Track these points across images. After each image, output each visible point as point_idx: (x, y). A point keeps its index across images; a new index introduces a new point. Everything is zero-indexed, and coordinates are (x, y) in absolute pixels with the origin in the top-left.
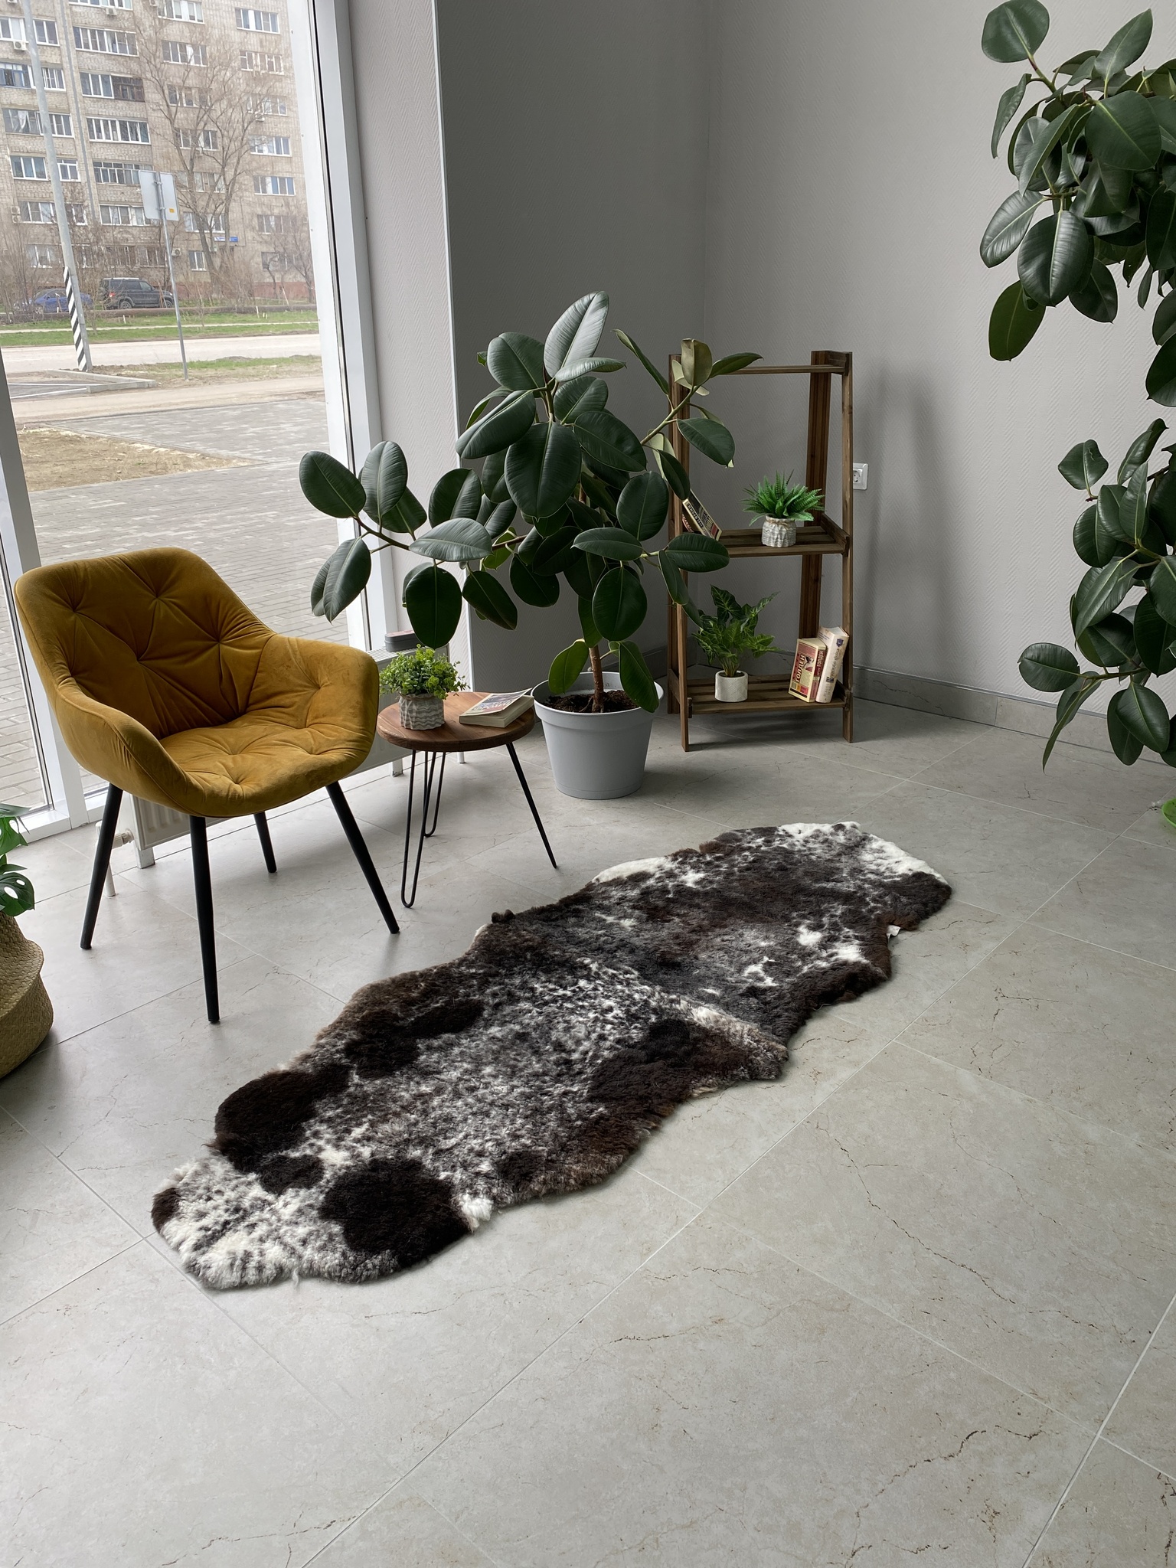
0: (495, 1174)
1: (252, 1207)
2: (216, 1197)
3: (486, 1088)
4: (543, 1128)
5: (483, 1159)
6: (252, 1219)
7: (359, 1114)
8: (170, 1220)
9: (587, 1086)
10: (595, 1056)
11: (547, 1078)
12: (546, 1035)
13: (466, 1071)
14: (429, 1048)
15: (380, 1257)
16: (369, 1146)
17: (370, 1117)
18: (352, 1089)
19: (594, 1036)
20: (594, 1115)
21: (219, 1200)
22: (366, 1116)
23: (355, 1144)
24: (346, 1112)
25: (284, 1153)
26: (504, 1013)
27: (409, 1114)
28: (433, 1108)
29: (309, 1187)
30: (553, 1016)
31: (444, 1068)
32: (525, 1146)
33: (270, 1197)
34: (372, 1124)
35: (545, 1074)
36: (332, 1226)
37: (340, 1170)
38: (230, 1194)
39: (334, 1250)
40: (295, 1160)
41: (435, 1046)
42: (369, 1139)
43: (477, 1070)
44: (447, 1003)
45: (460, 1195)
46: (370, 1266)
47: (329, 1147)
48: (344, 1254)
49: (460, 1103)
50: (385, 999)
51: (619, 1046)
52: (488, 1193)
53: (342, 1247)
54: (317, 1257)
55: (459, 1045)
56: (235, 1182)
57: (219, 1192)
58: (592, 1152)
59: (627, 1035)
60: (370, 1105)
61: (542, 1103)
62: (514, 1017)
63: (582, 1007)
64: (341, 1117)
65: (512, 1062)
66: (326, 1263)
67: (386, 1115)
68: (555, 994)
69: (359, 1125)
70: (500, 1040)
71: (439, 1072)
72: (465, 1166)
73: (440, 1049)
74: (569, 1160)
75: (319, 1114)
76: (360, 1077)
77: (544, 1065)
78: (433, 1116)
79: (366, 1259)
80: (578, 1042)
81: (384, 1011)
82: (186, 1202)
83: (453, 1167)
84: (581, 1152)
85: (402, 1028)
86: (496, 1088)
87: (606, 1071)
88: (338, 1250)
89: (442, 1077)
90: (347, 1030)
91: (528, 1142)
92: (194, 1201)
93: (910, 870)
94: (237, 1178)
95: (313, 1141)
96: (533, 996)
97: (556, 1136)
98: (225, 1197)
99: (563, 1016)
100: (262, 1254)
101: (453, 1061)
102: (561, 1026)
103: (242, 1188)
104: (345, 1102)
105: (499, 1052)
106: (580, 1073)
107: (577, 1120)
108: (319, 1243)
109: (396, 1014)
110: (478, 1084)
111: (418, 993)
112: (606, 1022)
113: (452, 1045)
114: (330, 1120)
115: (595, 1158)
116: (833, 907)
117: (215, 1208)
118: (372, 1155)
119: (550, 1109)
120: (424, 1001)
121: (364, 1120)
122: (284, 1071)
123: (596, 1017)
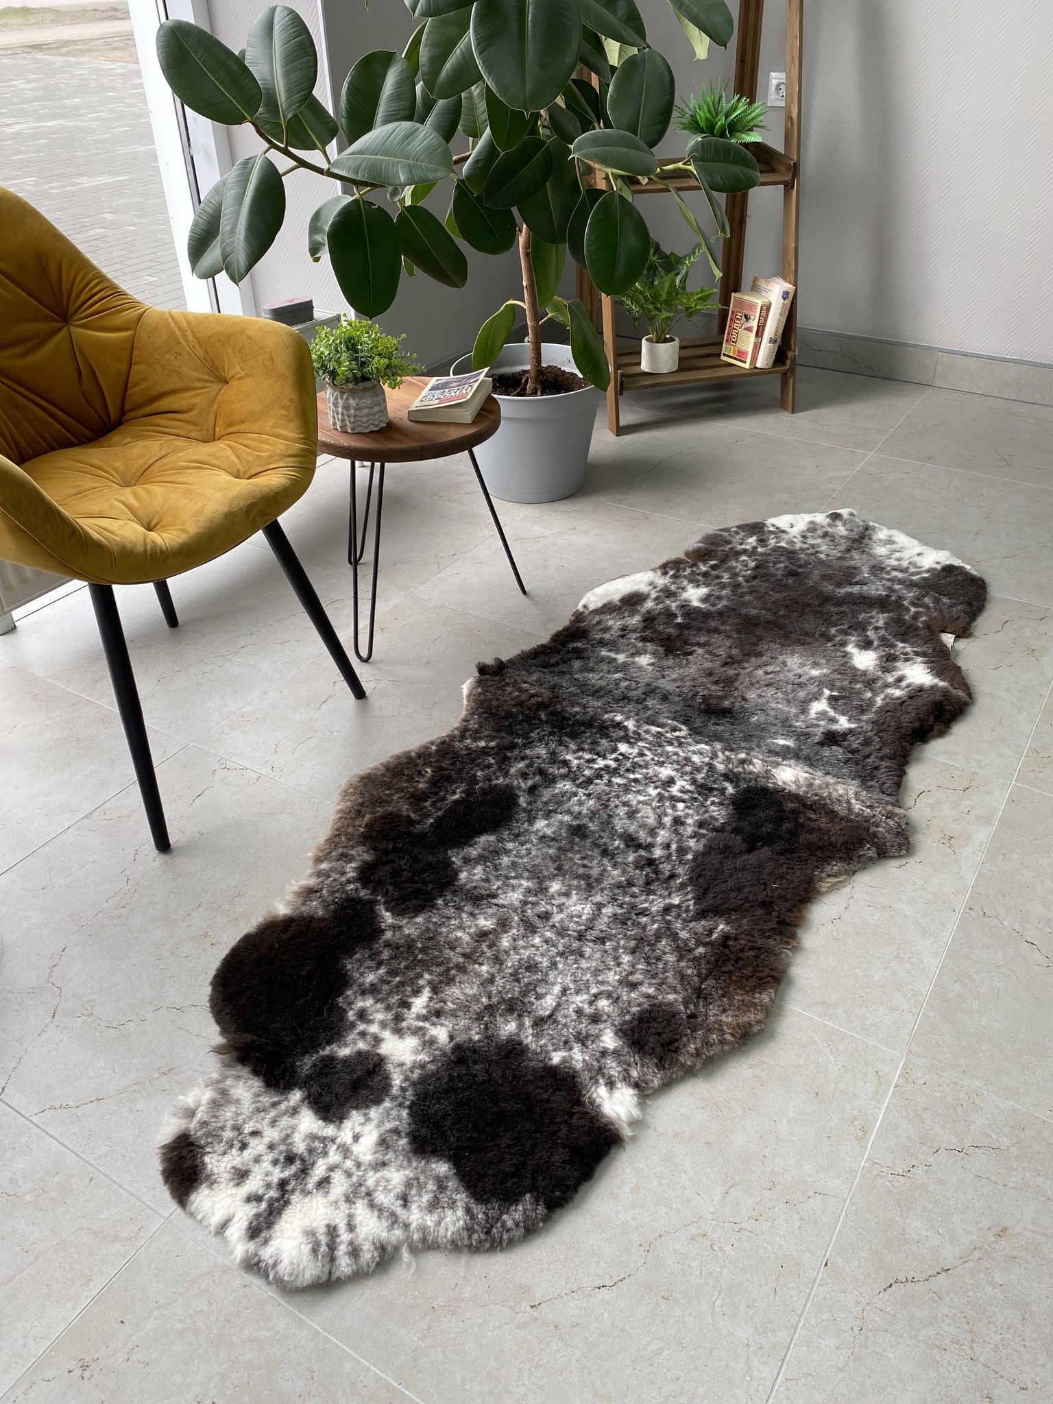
0: (626, 1049)
1: (311, 1151)
2: (253, 1142)
3: (561, 911)
4: (660, 966)
5: (602, 1026)
6: (319, 1170)
7: (411, 974)
8: (197, 1188)
9: (690, 896)
10: (682, 851)
11: (636, 890)
12: (607, 824)
13: (529, 891)
14: (467, 861)
15: (520, 1208)
16: (442, 1025)
17: (427, 976)
18: (388, 935)
19: (667, 820)
20: (715, 936)
21: (257, 1146)
22: (420, 976)
23: (421, 1024)
24: (392, 973)
25: (327, 1051)
26: (545, 799)
27: (476, 966)
28: (506, 952)
29: (378, 1101)
30: (606, 798)
31: (498, 888)
32: (648, 996)
33: (330, 1130)
34: (435, 990)
35: (630, 884)
36: (434, 1166)
37: (412, 1072)
38: (271, 1135)
39: (452, 1205)
40: (346, 1061)
41: (473, 856)
42: (439, 1014)
43: (542, 890)
44: (469, 792)
45: (593, 1089)
46: (510, 1224)
47: (387, 1034)
48: (468, 1211)
49: (537, 940)
50: (386, 795)
51: (703, 831)
52: (626, 1078)
53: (462, 1198)
54: (430, 1220)
55: (507, 852)
56: (273, 1113)
57: (255, 1133)
58: (737, 994)
59: (707, 815)
60: (420, 957)
61: (644, 928)
62: (560, 803)
63: (636, 781)
64: (388, 982)
65: (581, 871)
66: (447, 1229)
67: (448, 970)
68: (596, 766)
69: (417, 992)
70: (553, 839)
71: (494, 896)
72: (583, 1039)
73: (482, 859)
74: (713, 1010)
75: (355, 981)
76: (393, 914)
77: (624, 872)
78: (510, 964)
79: (501, 1214)
80: (652, 832)
81: (391, 814)
82: (216, 1157)
83: (566, 1043)
84: (723, 996)
85: (423, 835)
86: (573, 908)
87: (704, 869)
88: (459, 1204)
89: (501, 902)
90: (353, 847)
91: (651, 991)
92: (225, 1153)
93: (937, 563)
94: (274, 1105)
95: (361, 1027)
96: (570, 771)
97: (682, 977)
98: (266, 1140)
99: (618, 796)
100: (351, 1227)
101: (508, 878)
102: (622, 811)
103: (285, 1122)
104: (386, 955)
105: (559, 857)
106: (673, 876)
107: (697, 946)
108: (426, 1198)
109: (409, 817)
110: (549, 907)
111: (426, 783)
112: (673, 798)
113: (497, 852)
114: (373, 990)
115: (743, 1001)
116: (872, 617)
117: (257, 1160)
118: (451, 1038)
119: (658, 936)
120: (437, 794)
121: (421, 982)
122: (285, 915)
123: (659, 794)
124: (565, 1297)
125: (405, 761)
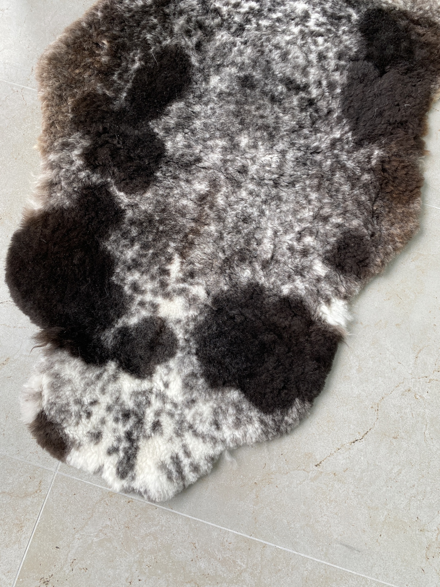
0: (334, 273)
1: (139, 405)
2: (94, 409)
3: (254, 162)
4: (340, 197)
5: (311, 258)
6: (150, 417)
7: (160, 245)
8: (69, 452)
9: (347, 128)
10: (331, 86)
11: (306, 131)
12: (268, 70)
13: (225, 149)
14: (167, 130)
15: (294, 410)
16: (198, 284)
17: (172, 244)
18: (129, 214)
19: (313, 57)
20: (374, 162)
21: (98, 412)
22: (166, 246)
23: (182, 285)
24: (145, 246)
25: (120, 324)
26: (211, 54)
27: (206, 227)
28: (224, 210)
29: (172, 355)
30: (259, 43)
31: (201, 151)
32: (338, 226)
33: (145, 385)
34: (183, 255)
35: (301, 127)
36: (228, 395)
37: (188, 325)
38: (105, 400)
39: (250, 421)
40: (138, 328)
41: (172, 126)
42: (192, 274)
43: (235, 147)
44: (146, 58)
45: (318, 309)
47: (159, 300)
48: (262, 422)
49: (244, 194)
50: (77, 75)
51: (343, 63)
53: (254, 414)
54: (238, 434)
55: (197, 115)
56: (100, 384)
57: (94, 403)
58: (398, 208)
59: (342, 46)
60: (161, 228)
61: (320, 165)
62: (224, 55)
63: (279, 20)
64: (145, 256)
65: (260, 122)
66: (252, 438)
67: (186, 236)
68: (243, 10)
69: (169, 260)
70: (230, 94)
71: (199, 160)
72: (300, 271)
73: (180, 127)
74: (385, 225)
75: (118, 259)
76: (126, 193)
77: (294, 116)
78: (230, 220)
79: (284, 416)
80: (305, 72)
81: (89, 95)
82: (72, 428)
83: (289, 277)
84: (389, 212)
85: (122, 111)
86: (263, 159)
87: (352, 101)
88: (254, 419)
89: (206, 164)
90: (70, 135)
91: (340, 220)
92: (77, 423)
94: (99, 377)
95: (139, 298)
96: (223, 20)
97: (359, 204)
98: (104, 405)
99: (268, 40)
100: (188, 454)
101: (205, 140)
102: (276, 55)
103: (111, 387)
104: (134, 232)
105: (239, 112)
106: (330, 112)
107: (363, 174)
108: (231, 420)
109: (104, 94)
110: (244, 161)
111: (107, 55)
112: (312, 34)
113: (189, 118)
114: (135, 265)
115: (403, 212)
117: (103, 422)
118: (208, 293)
119: (333, 171)
120: (119, 65)
121: (170, 250)
122: (40, 211)
123: (301, 32)
124: (335, 454)
125: (79, 33)
